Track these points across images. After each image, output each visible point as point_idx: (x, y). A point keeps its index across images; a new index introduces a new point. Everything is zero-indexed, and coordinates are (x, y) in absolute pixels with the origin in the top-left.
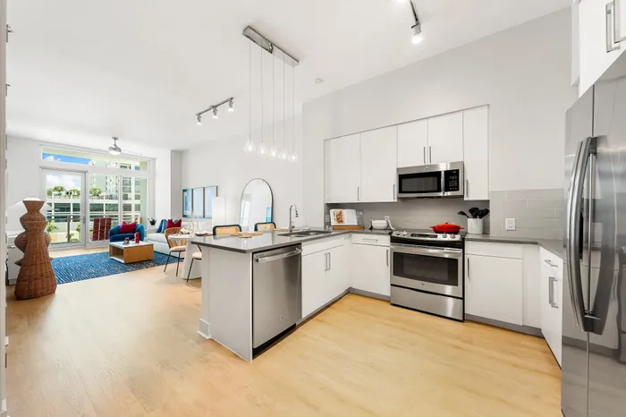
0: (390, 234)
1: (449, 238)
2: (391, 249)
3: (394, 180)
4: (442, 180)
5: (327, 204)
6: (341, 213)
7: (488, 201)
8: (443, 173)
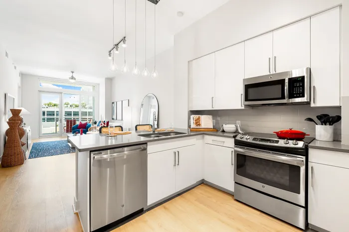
0: (234, 137)
1: (291, 144)
2: (235, 151)
3: (241, 90)
4: (286, 88)
5: (191, 111)
6: (199, 118)
7: (340, 108)
8: (287, 81)
